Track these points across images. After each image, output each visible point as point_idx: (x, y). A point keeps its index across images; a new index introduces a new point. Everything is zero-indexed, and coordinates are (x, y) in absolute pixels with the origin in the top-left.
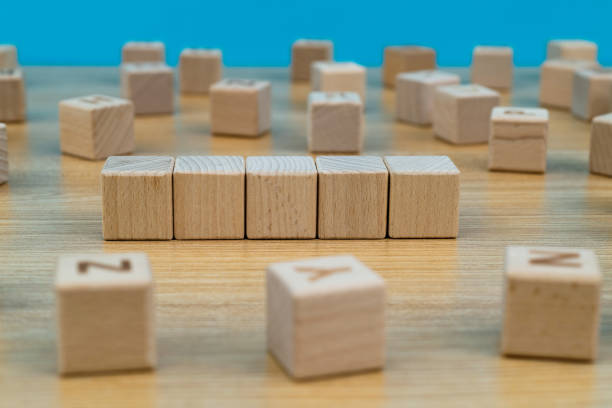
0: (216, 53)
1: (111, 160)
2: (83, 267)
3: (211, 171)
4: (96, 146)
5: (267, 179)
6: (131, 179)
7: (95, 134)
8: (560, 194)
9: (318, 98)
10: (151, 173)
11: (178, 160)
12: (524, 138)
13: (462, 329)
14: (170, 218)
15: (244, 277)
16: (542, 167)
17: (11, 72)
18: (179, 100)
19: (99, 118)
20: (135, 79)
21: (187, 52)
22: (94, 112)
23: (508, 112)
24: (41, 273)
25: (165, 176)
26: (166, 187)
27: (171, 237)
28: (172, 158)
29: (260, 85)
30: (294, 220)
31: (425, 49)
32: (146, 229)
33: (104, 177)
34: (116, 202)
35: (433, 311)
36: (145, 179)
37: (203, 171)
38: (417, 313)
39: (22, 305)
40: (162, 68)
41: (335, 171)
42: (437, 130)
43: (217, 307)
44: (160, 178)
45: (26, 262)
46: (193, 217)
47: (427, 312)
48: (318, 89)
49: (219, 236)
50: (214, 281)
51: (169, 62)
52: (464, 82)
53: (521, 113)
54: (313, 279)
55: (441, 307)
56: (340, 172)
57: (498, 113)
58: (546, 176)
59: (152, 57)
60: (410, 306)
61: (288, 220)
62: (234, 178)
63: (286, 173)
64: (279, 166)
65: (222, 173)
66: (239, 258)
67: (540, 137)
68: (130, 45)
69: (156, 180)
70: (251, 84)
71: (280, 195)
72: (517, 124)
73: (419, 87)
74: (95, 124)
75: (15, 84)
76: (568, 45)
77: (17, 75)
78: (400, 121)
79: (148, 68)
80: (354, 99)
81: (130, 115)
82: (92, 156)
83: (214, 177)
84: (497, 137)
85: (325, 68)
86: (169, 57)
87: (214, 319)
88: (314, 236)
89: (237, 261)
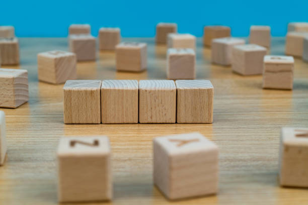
0: (117, 30)
1: (68, 82)
2: (73, 144)
3: (121, 88)
4: (57, 77)
5: (150, 92)
6: (79, 92)
7: (56, 71)
8: (301, 101)
9: (172, 52)
10: (89, 89)
11: (103, 82)
12: (281, 71)
13: (257, 172)
14: (100, 112)
15: (139, 145)
16: (291, 87)
17: (12, 39)
18: (99, 54)
19: (59, 62)
20: (76, 43)
21: (102, 29)
22: (56, 59)
23: (272, 58)
24: (30, 143)
25: (97, 90)
26: (97, 96)
27: (100, 122)
28: (100, 81)
29: (142, 46)
30: (164, 114)
31: (225, 27)
32: (86, 118)
33: (65, 91)
34: (71, 104)
35: (241, 162)
36: (86, 92)
37: (117, 88)
38: (232, 164)
39: (20, 160)
40: (90, 37)
41: (186, 88)
42: (234, 68)
43: (125, 160)
44: (94, 91)
45: (22, 137)
46: (111, 112)
47: (237, 163)
48: (171, 47)
49: (125, 122)
50: (123, 147)
51: (93, 34)
52: (248, 43)
53: (280, 59)
54: (179, 146)
55: (244, 160)
56: (189, 88)
57: (267, 59)
58: (293, 92)
59: (85, 31)
60: (229, 160)
61: (161, 113)
62: (133, 91)
63: (160, 89)
64: (156, 85)
65: (126, 89)
66: (135, 135)
67: (290, 71)
68: (73, 26)
69: (92, 92)
70: (137, 44)
71: (157, 100)
72: (277, 64)
73: (224, 46)
74: (56, 66)
75: (14, 46)
76: (299, 25)
77: (15, 41)
78: (214, 63)
79: (83, 37)
80: (191, 52)
81: (74, 61)
82: (54, 82)
83: (123, 91)
84: (268, 71)
85: (175, 37)
86: (93, 31)
87: (123, 168)
88: (175, 122)
89: (134, 136)
